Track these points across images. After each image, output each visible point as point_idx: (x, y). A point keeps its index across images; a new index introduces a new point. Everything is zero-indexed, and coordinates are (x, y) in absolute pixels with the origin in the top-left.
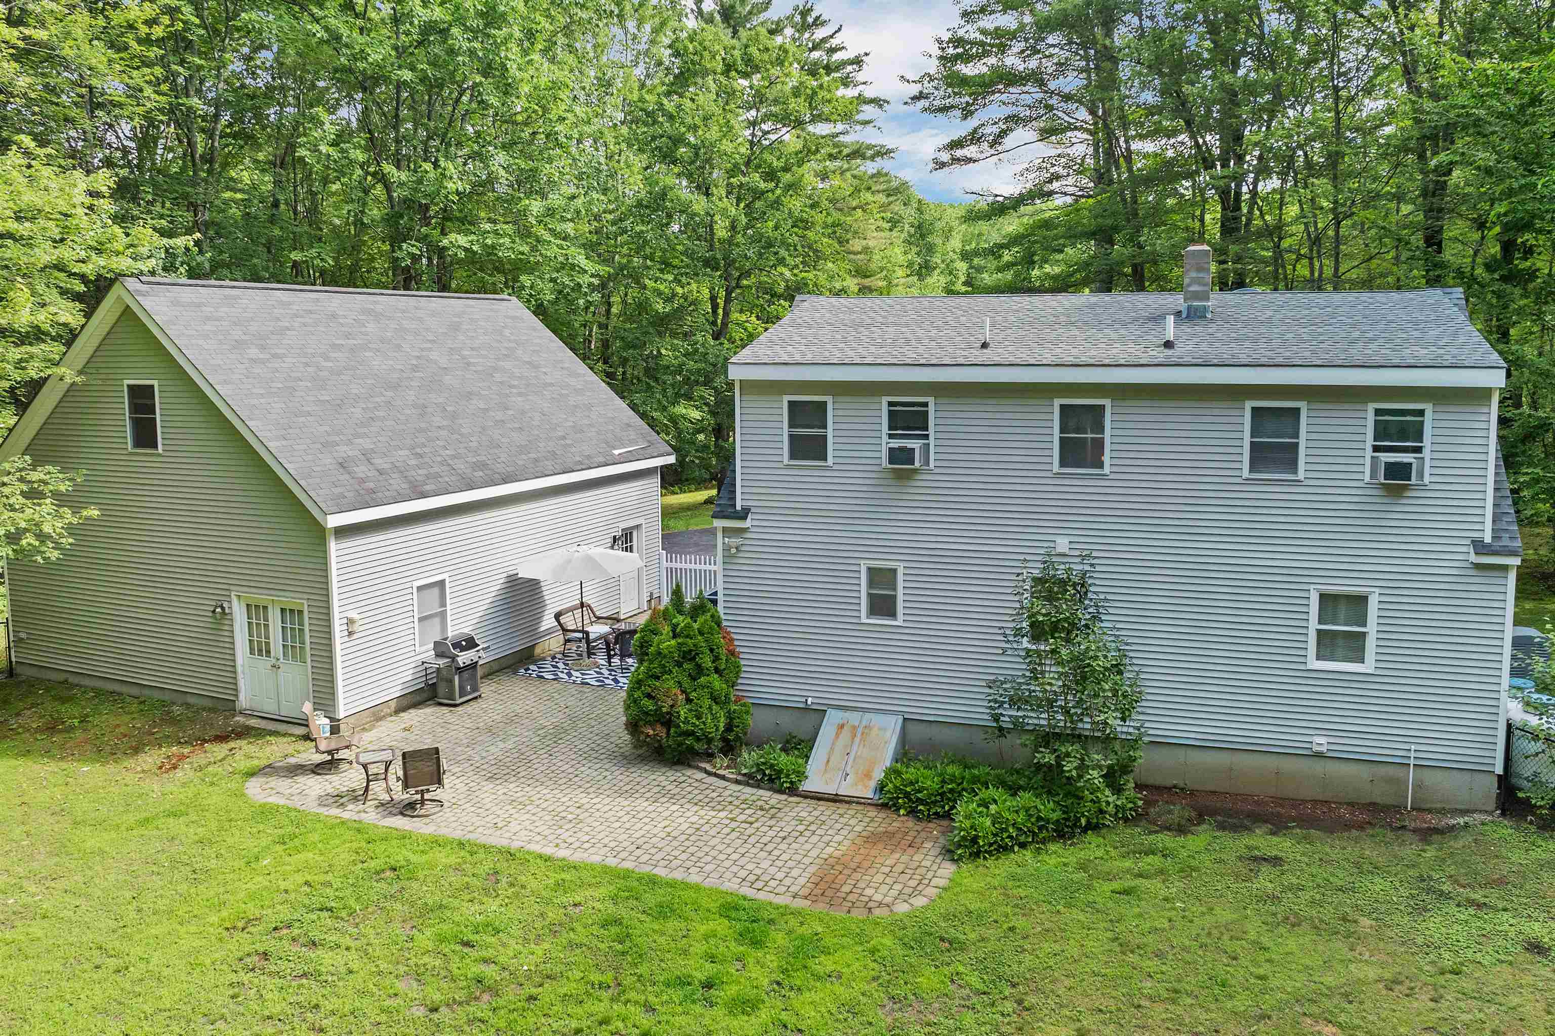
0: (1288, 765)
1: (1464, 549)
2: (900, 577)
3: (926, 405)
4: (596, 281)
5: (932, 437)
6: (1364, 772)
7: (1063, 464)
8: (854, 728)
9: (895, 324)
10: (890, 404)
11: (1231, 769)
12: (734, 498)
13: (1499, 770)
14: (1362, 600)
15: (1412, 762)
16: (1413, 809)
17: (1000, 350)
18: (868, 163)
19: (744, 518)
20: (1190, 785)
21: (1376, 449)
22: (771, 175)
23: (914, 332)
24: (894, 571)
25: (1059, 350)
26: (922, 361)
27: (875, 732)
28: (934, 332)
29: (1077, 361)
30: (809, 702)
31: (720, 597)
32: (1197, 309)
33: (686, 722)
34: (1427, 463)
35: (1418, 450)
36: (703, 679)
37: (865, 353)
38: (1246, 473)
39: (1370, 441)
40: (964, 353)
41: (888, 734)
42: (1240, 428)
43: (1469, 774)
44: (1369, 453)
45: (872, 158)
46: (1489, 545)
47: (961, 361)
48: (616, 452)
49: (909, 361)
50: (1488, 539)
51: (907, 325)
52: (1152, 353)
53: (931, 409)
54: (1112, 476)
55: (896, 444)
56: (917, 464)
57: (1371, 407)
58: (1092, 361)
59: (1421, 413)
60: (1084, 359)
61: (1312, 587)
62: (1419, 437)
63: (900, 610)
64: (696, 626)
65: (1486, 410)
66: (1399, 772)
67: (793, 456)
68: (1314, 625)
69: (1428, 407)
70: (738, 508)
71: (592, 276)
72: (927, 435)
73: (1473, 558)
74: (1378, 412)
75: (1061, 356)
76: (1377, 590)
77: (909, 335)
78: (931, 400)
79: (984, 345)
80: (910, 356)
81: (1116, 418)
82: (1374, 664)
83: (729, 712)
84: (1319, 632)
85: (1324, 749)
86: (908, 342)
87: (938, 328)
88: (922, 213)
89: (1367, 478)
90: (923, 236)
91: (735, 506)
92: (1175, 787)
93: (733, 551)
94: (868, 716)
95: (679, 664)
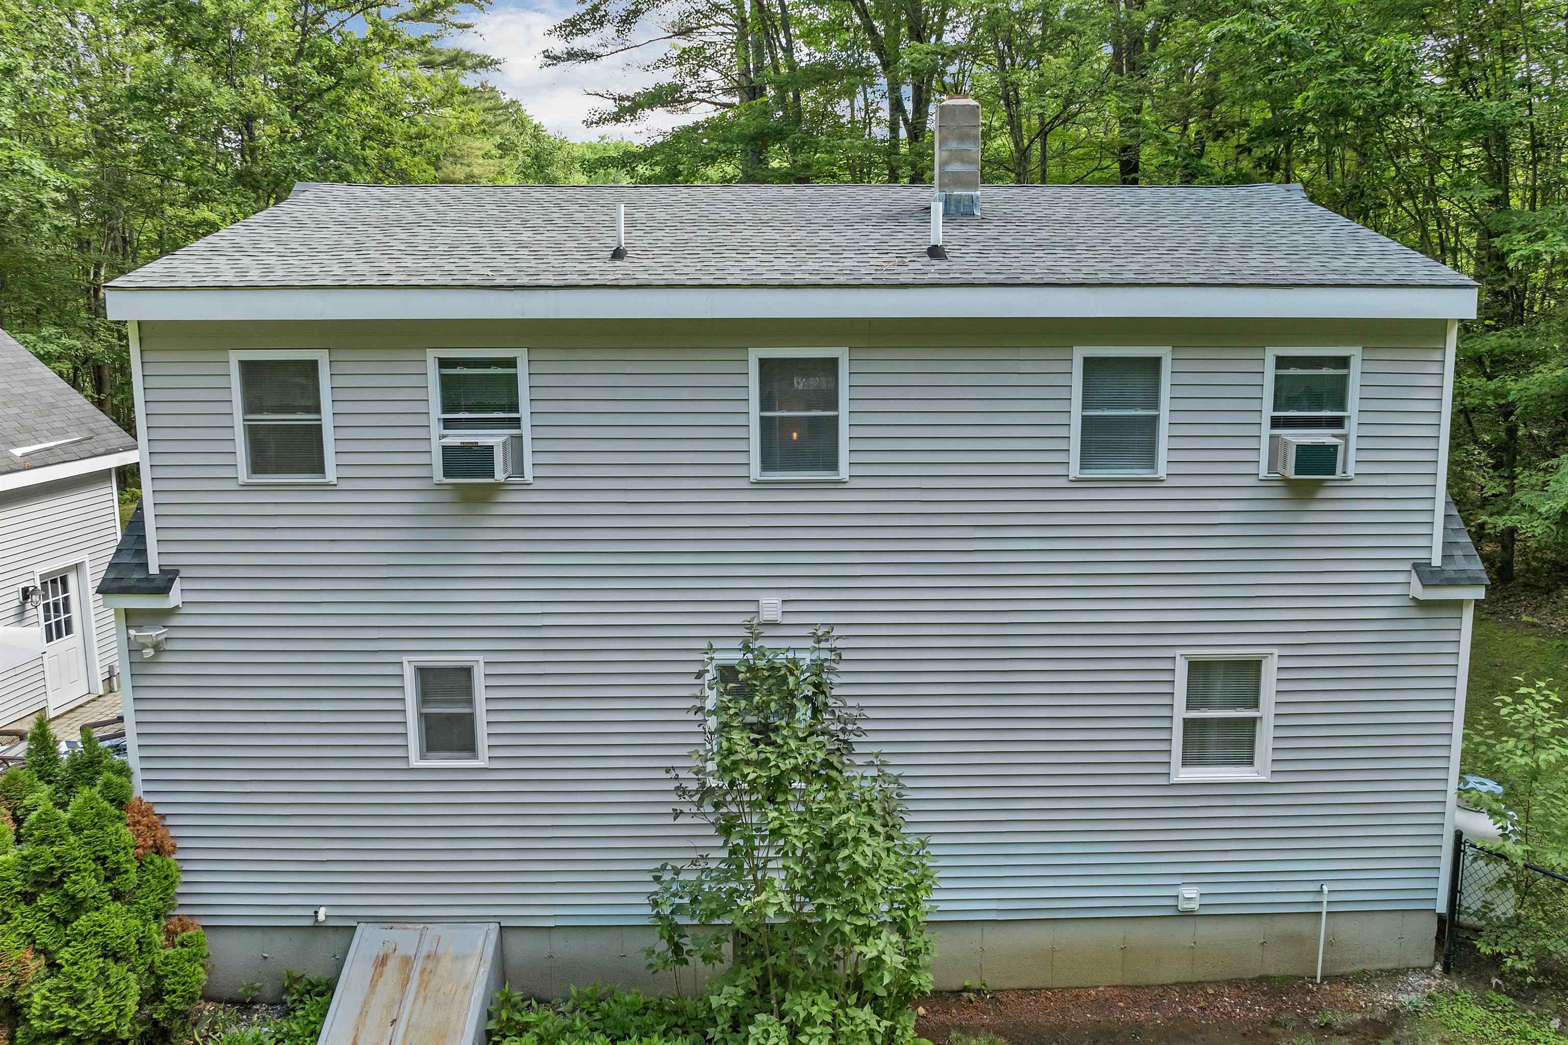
0: (1141, 934)
1: (1401, 578)
2: (479, 682)
3: (511, 363)
4: (61, 197)
5: (526, 423)
6: (1252, 931)
7: (767, 465)
8: (407, 962)
9: (458, 223)
10: (444, 363)
11: (1053, 950)
12: (144, 552)
13: (1442, 907)
14: (1253, 667)
15: (1324, 909)
16: (1323, 978)
17: (646, 262)
18: (469, 74)
19: (165, 590)
20: (992, 982)
21: (1276, 423)
22: (328, 67)
23: (491, 234)
24: (467, 672)
25: (752, 262)
26: (500, 281)
27: (446, 965)
28: (526, 236)
29: (788, 279)
30: (321, 917)
31: (131, 741)
32: (959, 200)
33: (46, 1014)
34: (1353, 443)
35: (1338, 423)
36: (83, 923)
37: (392, 268)
38: (1075, 471)
39: (1268, 411)
40: (580, 267)
41: (471, 966)
42: (1063, 393)
43: (1397, 917)
44: (1266, 431)
45: (474, 68)
46: (1441, 570)
47: (575, 279)
48: (18, 452)
49: (474, 280)
50: (1437, 561)
51: (480, 225)
52: (912, 266)
53: (522, 371)
54: (855, 483)
55: (456, 438)
56: (500, 475)
57: (1271, 354)
58: (815, 279)
59: (1344, 362)
60: (799, 276)
61: (1178, 652)
62: (1341, 404)
63: (482, 740)
64: (65, 816)
65: (1437, 356)
66: (1304, 926)
67: (258, 465)
68: (1181, 712)
69: (1355, 353)
70: (154, 569)
71: (58, 189)
72: (518, 420)
73: (1417, 591)
74: (1281, 362)
75: (759, 270)
76: (1276, 651)
77: (481, 240)
78: (521, 355)
79: (618, 254)
80: (479, 271)
81: (859, 380)
82: (1270, 767)
83: (151, 970)
84: (1187, 722)
85: (1194, 905)
86: (477, 249)
87: (534, 228)
88: (539, 141)
89: (1263, 471)
90: (541, 168)
91: (145, 566)
92: (966, 989)
93: (149, 653)
94: (435, 929)
95: (28, 898)
